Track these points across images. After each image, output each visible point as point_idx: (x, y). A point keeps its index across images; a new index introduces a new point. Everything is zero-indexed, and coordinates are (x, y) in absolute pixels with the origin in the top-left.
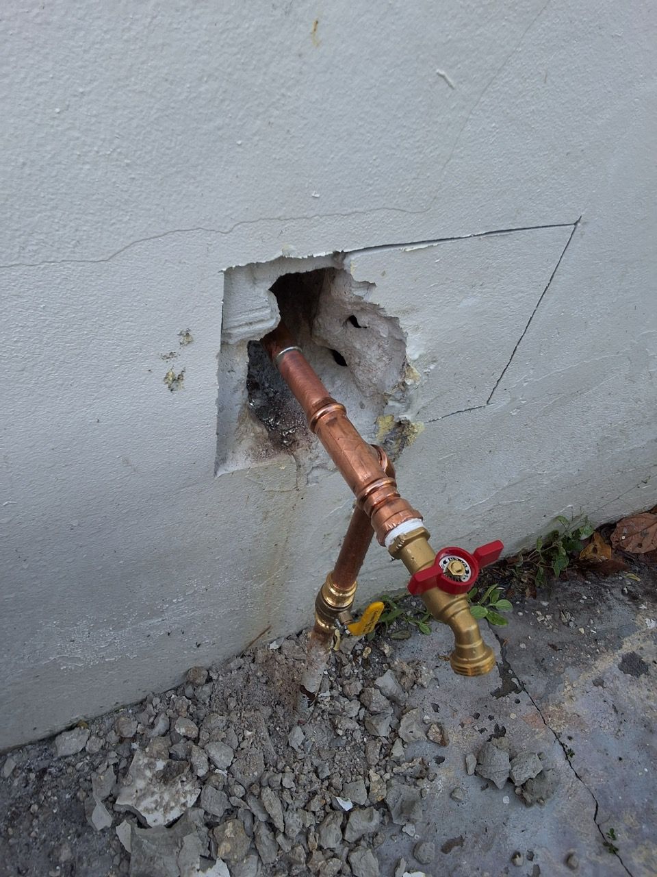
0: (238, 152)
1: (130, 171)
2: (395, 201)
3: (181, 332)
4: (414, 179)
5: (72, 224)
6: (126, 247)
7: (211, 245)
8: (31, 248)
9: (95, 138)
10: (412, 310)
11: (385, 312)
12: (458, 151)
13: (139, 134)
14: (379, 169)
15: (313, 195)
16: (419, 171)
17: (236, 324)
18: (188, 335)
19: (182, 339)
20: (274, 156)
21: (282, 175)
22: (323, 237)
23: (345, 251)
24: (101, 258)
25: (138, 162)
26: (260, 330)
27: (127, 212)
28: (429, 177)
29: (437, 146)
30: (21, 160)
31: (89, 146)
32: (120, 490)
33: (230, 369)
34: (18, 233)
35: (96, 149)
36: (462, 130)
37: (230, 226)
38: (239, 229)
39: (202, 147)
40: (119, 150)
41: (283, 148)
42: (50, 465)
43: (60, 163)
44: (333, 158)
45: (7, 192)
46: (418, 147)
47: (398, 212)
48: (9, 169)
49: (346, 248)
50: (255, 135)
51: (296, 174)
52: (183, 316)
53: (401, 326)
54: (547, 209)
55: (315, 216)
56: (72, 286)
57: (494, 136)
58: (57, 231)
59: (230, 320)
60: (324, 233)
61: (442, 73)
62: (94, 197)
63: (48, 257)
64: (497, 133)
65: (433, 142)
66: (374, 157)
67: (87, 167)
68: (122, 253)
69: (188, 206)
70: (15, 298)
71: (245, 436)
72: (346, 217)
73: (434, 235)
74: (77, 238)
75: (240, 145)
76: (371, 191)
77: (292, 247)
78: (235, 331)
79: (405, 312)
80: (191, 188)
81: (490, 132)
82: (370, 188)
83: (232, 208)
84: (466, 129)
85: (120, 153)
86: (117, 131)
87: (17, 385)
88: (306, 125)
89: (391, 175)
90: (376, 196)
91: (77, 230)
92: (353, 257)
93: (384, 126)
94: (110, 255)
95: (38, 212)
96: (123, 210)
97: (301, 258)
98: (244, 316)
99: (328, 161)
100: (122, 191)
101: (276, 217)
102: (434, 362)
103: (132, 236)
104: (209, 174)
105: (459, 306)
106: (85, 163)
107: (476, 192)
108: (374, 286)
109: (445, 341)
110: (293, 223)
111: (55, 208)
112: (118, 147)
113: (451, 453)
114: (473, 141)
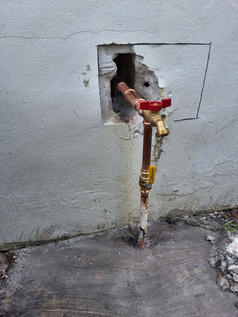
0: (97, 9)
1: (70, 13)
2: (144, 28)
3: (87, 65)
4: (149, 21)
5: (57, 27)
6: (71, 35)
7: (92, 37)
8: (48, 33)
9: (62, 3)
10: (158, 69)
11: (149, 68)
12: (161, 13)
13: (72, 3)
14: (137, 17)
15: (119, 23)
16: (149, 19)
17: (103, 67)
18: (89, 67)
19: (87, 68)
20: (107, 11)
21: (110, 17)
22: (124, 38)
23: (132, 44)
24: (64, 38)
25: (72, 10)
26: (110, 70)
27: (70, 25)
28: (153, 21)
29: (153, 11)
30: (46, 8)
31: (61, 5)
32: (74, 123)
33: (104, 86)
34: (45, 28)
35: (62, 6)
36: (160, 7)
37: (97, 31)
38: (100, 32)
39: (88, 7)
40: (68, 7)
41: (109, 9)
42: (54, 107)
43: (54, 10)
44: (123, 13)
45: (43, 17)
46: (148, 11)
47: (146, 32)
48: (43, 10)
49: (132, 42)
50: (101, 4)
51: (114, 17)
52: (87, 60)
53: (156, 75)
54: (197, 37)
55: (121, 30)
56: (58, 46)
57: (171, 10)
58: (54, 28)
59: (101, 65)
60: (124, 36)
62: (62, 20)
63: (52, 36)
64: (172, 9)
65: (152, 10)
66: (135, 13)
67: (61, 11)
68: (70, 37)
69: (85, 24)
70: (44, 47)
71: (112, 116)
72: (130, 32)
73: (159, 42)
74: (59, 31)
75: (97, 7)
76: (136, 24)
77: (115, 40)
78: (103, 70)
79: (156, 69)
80: (86, 19)
81: (169, 8)
82: (136, 23)
83: (97, 26)
84: (162, 7)
85: (68, 8)
86: (67, 2)
87: (45, 76)
88: (114, 2)
89: (141, 19)
90: (138, 26)
91: (58, 29)
92: (135, 46)
93: (136, 4)
94: (67, 37)
95: (50, 23)
96: (69, 24)
97: (118, 44)
98: (105, 65)
99: (122, 13)
100: (69, 18)
101: (109, 29)
102: (171, 93)
103: (72, 32)
104: (90, 15)
105: (175, 71)
106: (60, 10)
107: (170, 28)
108: (142, 58)
109: (173, 84)
110: (115, 32)
111: (53, 22)
112: (67, 6)
113: (188, 139)
114: (165, 11)
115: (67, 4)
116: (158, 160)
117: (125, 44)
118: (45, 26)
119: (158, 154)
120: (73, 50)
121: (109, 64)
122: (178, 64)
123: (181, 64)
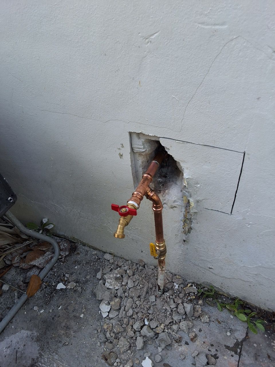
0: (128, 106)
2: (169, 127)
4: (173, 122)
5: (99, 113)
7: (125, 125)
8: (93, 116)
10: (184, 162)
12: (185, 117)
14: (162, 117)
15: (146, 119)
16: (174, 120)
17: (135, 147)
18: (122, 145)
19: (122, 146)
20: (135, 108)
21: (138, 113)
23: (158, 136)
24: (104, 122)
25: (109, 104)
26: (141, 151)
27: (108, 113)
28: (178, 123)
29: (178, 115)
32: (113, 180)
34: (91, 113)
36: (185, 112)
37: (128, 122)
38: (130, 123)
39: (120, 103)
41: (137, 107)
45: (89, 105)
46: (172, 114)
47: (171, 130)
48: (89, 101)
50: (131, 103)
51: (141, 113)
52: (121, 140)
53: (182, 166)
55: (148, 125)
58: (97, 114)
59: (133, 145)
60: (151, 130)
61: (174, 96)
62: (102, 109)
63: (95, 119)
64: (197, 115)
65: (176, 113)
66: (160, 114)
68: (108, 122)
69: (119, 115)
72: (156, 127)
76: (161, 122)
77: (143, 131)
78: (135, 149)
79: (181, 161)
80: (119, 111)
81: (194, 114)
83: (128, 118)
85: (106, 102)
89: (166, 119)
90: (163, 124)
91: (100, 115)
92: (160, 139)
93: (161, 107)
94: (106, 121)
95: (94, 110)
97: (146, 134)
98: (137, 146)
99: (148, 112)
100: (107, 109)
101: (138, 122)
102: (199, 184)
103: (109, 119)
104: (122, 109)
105: (202, 167)
106: (100, 102)
107: (195, 131)
108: (169, 149)
109: (200, 178)
110: (142, 125)
111: (96, 110)
112: (105, 100)
113: (222, 229)
114: (189, 116)
115: (105, 99)
116: (188, 234)
117: (151, 135)
118: (90, 111)
119: (189, 229)
120: (111, 131)
121: (140, 146)
122: (206, 162)
123: (209, 162)
